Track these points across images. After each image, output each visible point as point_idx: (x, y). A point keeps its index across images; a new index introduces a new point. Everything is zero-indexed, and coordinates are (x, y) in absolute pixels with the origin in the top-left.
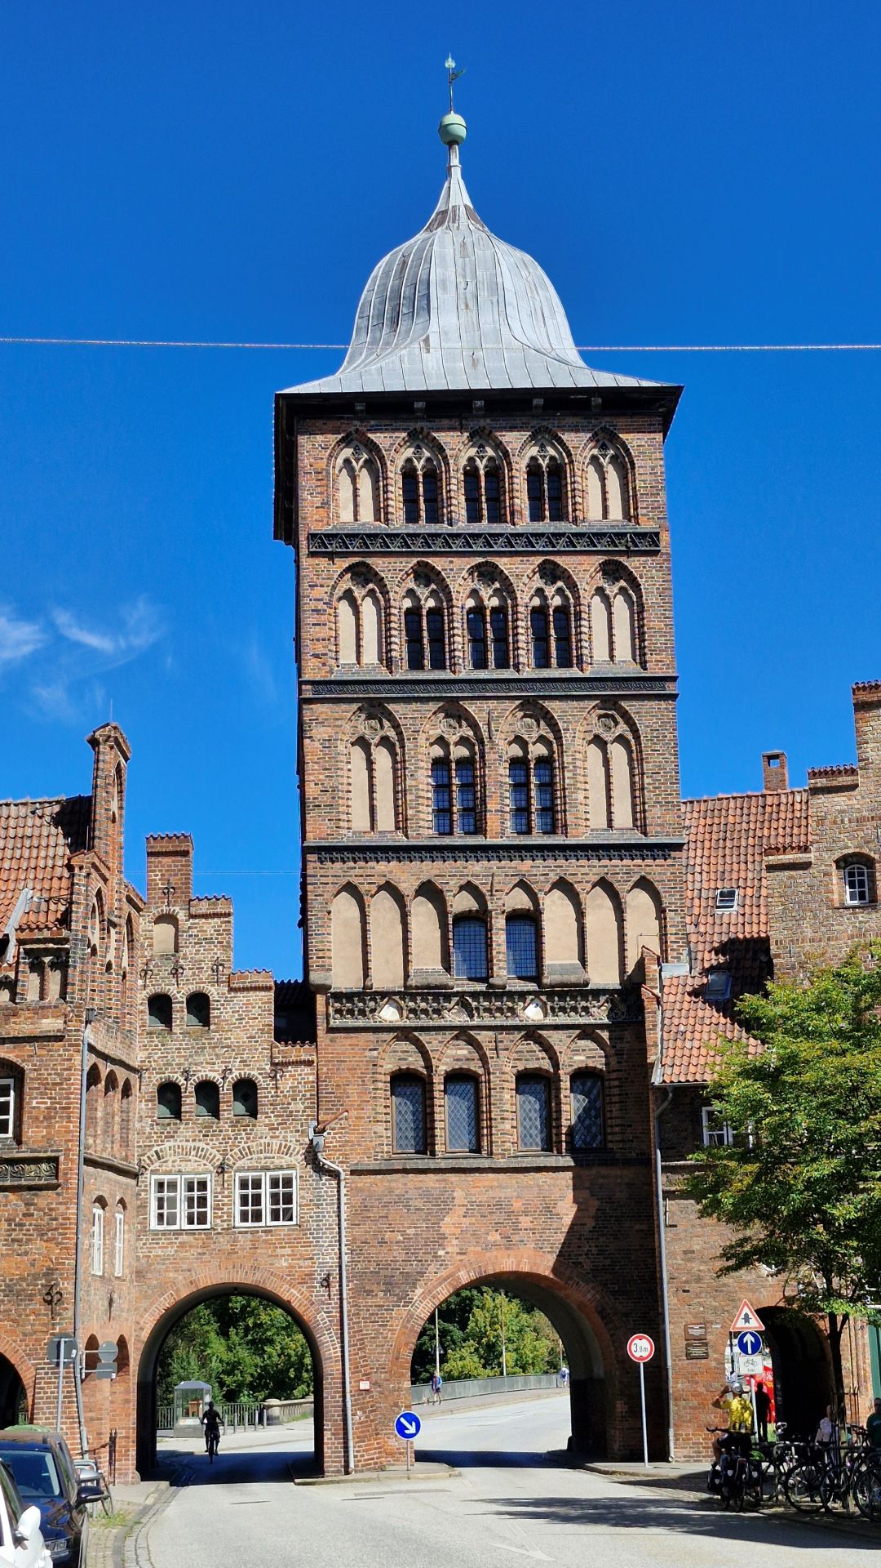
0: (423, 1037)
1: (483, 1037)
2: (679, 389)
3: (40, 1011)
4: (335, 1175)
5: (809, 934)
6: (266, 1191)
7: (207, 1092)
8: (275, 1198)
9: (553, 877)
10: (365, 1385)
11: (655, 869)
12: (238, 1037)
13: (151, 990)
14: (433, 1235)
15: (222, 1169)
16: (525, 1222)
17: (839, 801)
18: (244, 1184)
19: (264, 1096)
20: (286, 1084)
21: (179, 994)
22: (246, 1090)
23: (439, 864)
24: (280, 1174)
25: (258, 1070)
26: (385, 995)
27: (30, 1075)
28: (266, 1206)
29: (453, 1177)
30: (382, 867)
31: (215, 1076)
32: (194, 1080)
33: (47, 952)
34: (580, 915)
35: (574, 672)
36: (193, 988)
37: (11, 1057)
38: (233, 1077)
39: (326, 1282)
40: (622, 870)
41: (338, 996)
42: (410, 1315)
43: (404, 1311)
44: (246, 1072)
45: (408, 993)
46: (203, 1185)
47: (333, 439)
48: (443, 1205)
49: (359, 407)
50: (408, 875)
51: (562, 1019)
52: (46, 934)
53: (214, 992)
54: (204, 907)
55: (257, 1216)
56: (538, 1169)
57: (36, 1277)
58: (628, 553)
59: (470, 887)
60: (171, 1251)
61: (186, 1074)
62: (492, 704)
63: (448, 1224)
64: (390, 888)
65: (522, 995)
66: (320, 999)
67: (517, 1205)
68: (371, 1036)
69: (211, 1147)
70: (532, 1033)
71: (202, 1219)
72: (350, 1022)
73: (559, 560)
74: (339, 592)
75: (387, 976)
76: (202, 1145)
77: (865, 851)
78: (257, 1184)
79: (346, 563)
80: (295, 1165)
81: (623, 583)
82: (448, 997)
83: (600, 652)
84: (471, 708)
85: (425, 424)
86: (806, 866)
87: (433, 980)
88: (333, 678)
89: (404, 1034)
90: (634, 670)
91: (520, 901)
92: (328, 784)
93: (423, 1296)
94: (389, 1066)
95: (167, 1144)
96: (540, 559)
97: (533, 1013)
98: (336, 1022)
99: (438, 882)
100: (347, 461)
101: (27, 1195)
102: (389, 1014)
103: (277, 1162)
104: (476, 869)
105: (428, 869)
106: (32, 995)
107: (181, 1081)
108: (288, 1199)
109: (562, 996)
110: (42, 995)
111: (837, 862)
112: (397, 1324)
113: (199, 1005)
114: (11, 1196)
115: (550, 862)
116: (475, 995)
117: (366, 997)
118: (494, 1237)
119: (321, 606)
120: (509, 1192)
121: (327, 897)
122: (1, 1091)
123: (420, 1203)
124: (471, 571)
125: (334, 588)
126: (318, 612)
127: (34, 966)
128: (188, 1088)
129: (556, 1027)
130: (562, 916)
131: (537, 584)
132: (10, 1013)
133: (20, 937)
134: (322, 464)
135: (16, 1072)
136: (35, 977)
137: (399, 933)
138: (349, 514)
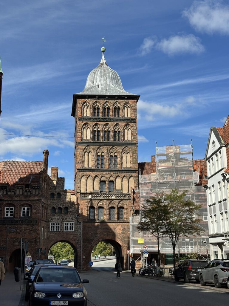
1: (104, 201)
2: (139, 96)
3: (35, 196)
4: (80, 223)
6: (69, 225)
7: (60, 209)
8: (70, 227)
9: (117, 175)
10: (84, 257)
11: (133, 174)
12: (65, 200)
13: (51, 192)
14: (96, 233)
15: (62, 222)
18: (65, 224)
19: (69, 210)
20: (73, 208)
21: (56, 193)
22: (66, 208)
23: (98, 173)
24: (71, 223)
25: (68, 206)
27: (33, 206)
28: (69, 227)
29: (99, 224)
30: (89, 173)
31: (61, 207)
33: (36, 187)
34: (122, 181)
35: (121, 142)
36: (58, 192)
37: (30, 203)
38: (64, 207)
39: (78, 240)
41: (81, 194)
44: (66, 206)
45: (93, 193)
46: (59, 224)
47: (83, 102)
49: (87, 97)
50: (93, 174)
51: (118, 198)
52: (36, 184)
53: (61, 193)
54: (60, 179)
55: (67, 229)
56: (113, 223)
57: (33, 239)
58: (131, 122)
59: (103, 176)
60: (53, 235)
61: (57, 206)
62: (108, 147)
63: (98, 231)
64: (90, 176)
65: (111, 194)
66: (78, 194)
68: (87, 200)
70: (113, 200)
71: (59, 230)
72: (83, 198)
73: (119, 123)
75: (89, 191)
76: (59, 218)
79: (84, 123)
80: (74, 221)
81: (130, 127)
82: (99, 194)
83: (126, 139)
84: (104, 147)
85: (98, 100)
87: (97, 191)
88: (82, 141)
89: (92, 200)
90: (131, 141)
91: (112, 179)
93: (94, 243)
95: (53, 217)
96: (116, 123)
97: (114, 197)
98: (81, 198)
99: (98, 175)
100: (85, 106)
102: (90, 197)
103: (71, 221)
104: (104, 174)
105: (96, 173)
106: (34, 194)
108: (73, 227)
109: (118, 195)
110: (36, 193)
112: (89, 247)
113: (59, 195)
114: (30, 226)
115: (117, 173)
116: (104, 194)
117: (87, 194)
120: (108, 226)
121: (80, 177)
122: (28, 209)
123: (94, 228)
124: (105, 125)
125: (82, 127)
126: (80, 130)
127: (34, 188)
128: (57, 208)
129: (117, 200)
130: (118, 182)
131: (115, 127)
132: (30, 196)
133: (32, 184)
134: (81, 106)
135: (30, 206)
136: (34, 191)
137: (92, 184)
138: (85, 115)
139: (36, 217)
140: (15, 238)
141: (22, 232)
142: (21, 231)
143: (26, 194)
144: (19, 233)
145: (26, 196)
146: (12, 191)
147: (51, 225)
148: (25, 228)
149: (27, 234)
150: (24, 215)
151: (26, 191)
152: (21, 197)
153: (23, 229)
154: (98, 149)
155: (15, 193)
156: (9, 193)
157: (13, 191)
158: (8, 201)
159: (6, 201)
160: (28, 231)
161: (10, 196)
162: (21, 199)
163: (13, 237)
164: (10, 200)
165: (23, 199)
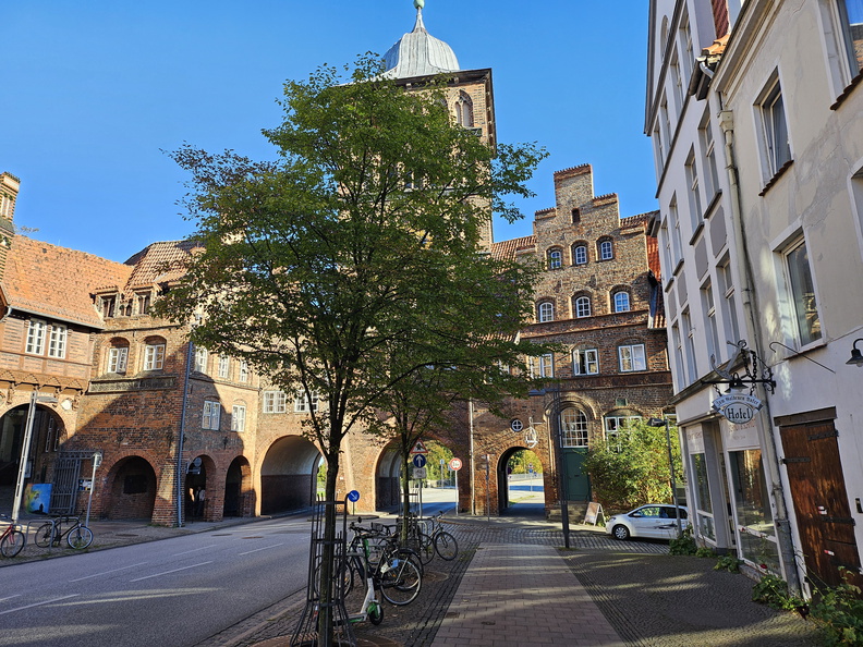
27: (168, 342)
57: (164, 429)
60: (270, 422)
71: (283, 409)
86: (533, 253)
111: (547, 250)
114: (158, 394)
122: (159, 349)
135: (164, 341)
139: (174, 369)
140: (122, 428)
141: (140, 411)
142: (137, 408)
145: (154, 317)
148: (146, 399)
149: (151, 416)
150: (149, 366)
152: (143, 319)
155: (134, 312)
156: (120, 312)
157: (129, 307)
158: (114, 332)
159: (109, 332)
160: (154, 407)
161: (120, 319)
162: (143, 326)
163: (119, 424)
164: (120, 328)
165: (149, 325)
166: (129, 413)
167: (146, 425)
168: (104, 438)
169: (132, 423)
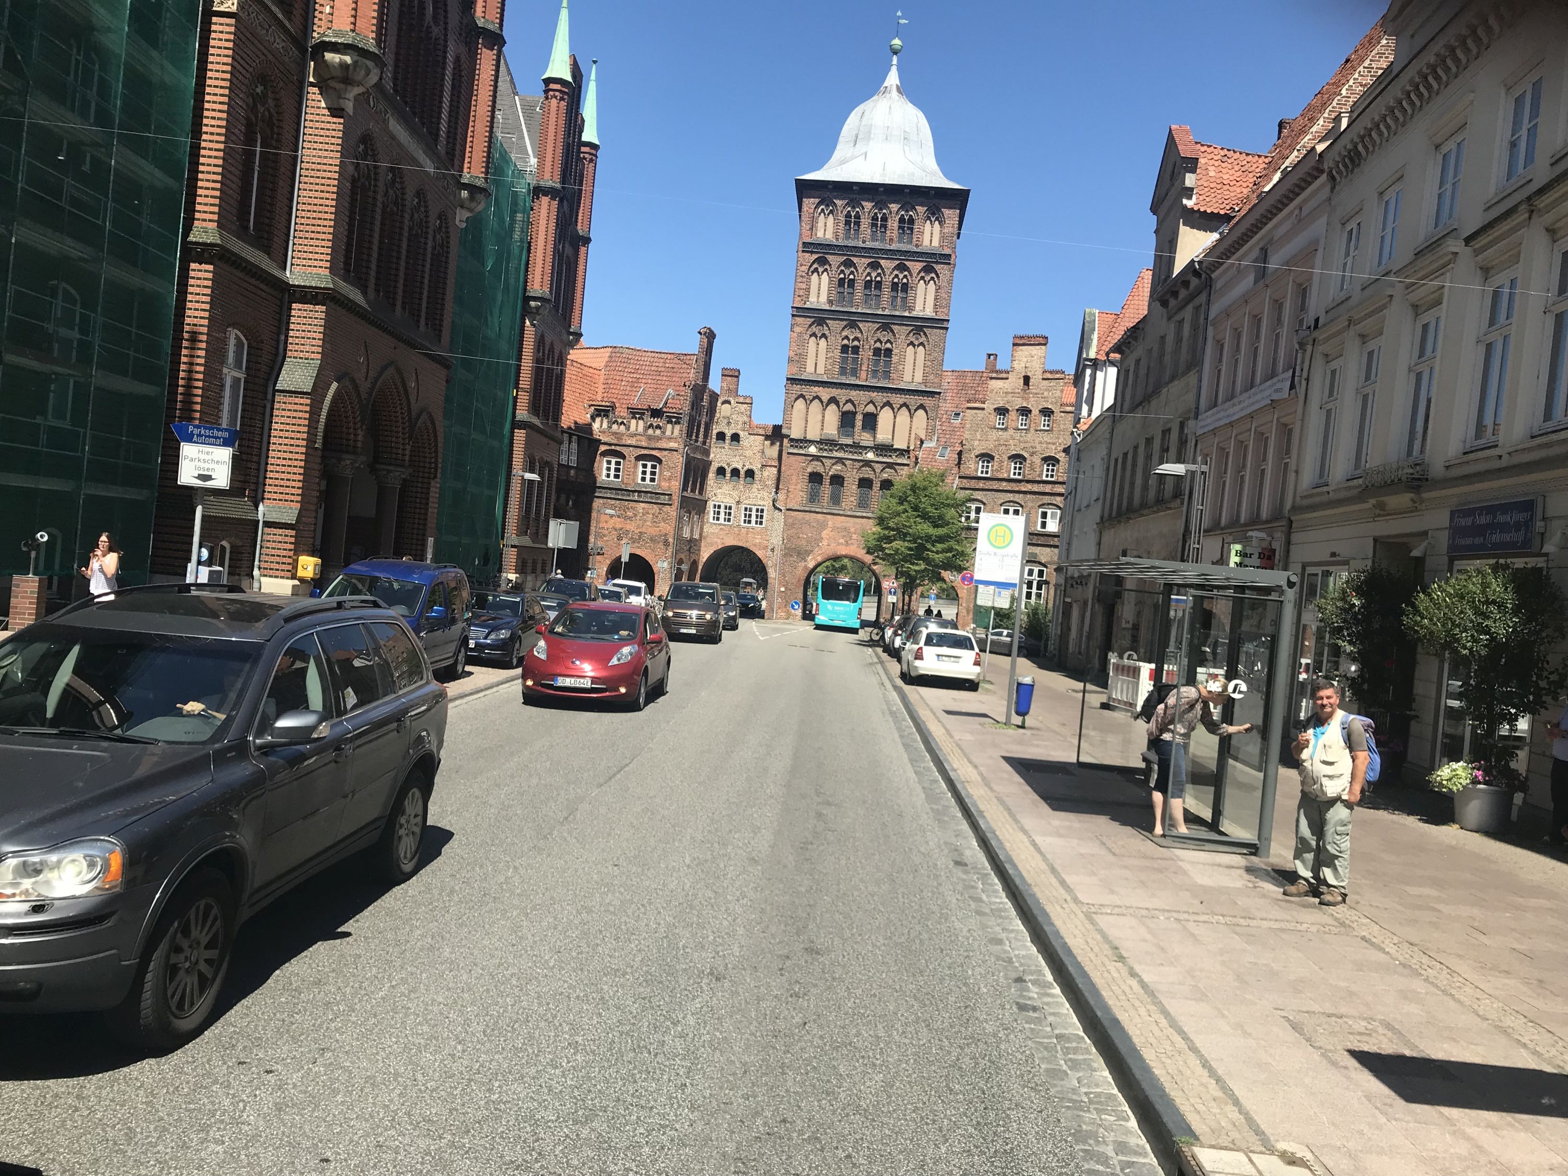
0: (824, 460)
1: (847, 462)
2: (969, 191)
3: (670, 439)
4: (781, 510)
5: (979, 437)
6: (754, 513)
7: (735, 472)
8: (757, 516)
9: (885, 400)
10: (783, 589)
11: (928, 402)
12: (748, 453)
13: (718, 430)
14: (818, 537)
15: (738, 503)
16: (854, 536)
17: (1000, 383)
18: (746, 509)
19: (757, 476)
20: (766, 474)
21: (729, 433)
22: (750, 474)
23: (839, 390)
24: (760, 508)
25: (756, 467)
26: (810, 441)
27: (664, 463)
28: (753, 519)
29: (829, 516)
30: (816, 389)
31: (739, 467)
32: (731, 468)
33: (674, 417)
34: (895, 417)
35: (906, 314)
36: (734, 431)
37: (658, 455)
38: (745, 469)
39: (773, 550)
40: (913, 401)
41: (792, 440)
42: (806, 566)
43: (803, 564)
44: (751, 467)
45: (821, 442)
46: (730, 508)
47: (817, 200)
48: (823, 526)
49: (830, 187)
50: (825, 393)
51: (881, 459)
52: (674, 410)
53: (742, 434)
54: (741, 400)
55: (750, 522)
56: (863, 517)
57: (661, 536)
58: (937, 263)
59: (850, 401)
60: (716, 531)
61: (728, 464)
62: (870, 324)
63: (824, 534)
64: (817, 397)
65: (865, 448)
66: (786, 441)
67: (852, 530)
68: (804, 457)
69: (735, 494)
70: (868, 463)
71: (729, 520)
72: (795, 451)
73: (906, 263)
74: (812, 269)
75: (812, 435)
76: (731, 492)
77: (1007, 406)
78: (751, 510)
79: (815, 256)
80: (767, 504)
81: (933, 275)
82: (836, 445)
83: (919, 306)
84: (861, 325)
85: (858, 197)
86: (983, 409)
87: (830, 438)
88: (805, 306)
89: (816, 458)
90: (933, 315)
91: (871, 409)
92: (799, 351)
93: (811, 560)
94: (809, 470)
95: (719, 491)
96: (898, 262)
97: (870, 456)
98: (791, 451)
99: (838, 397)
100: (823, 210)
101: (660, 506)
102: (813, 450)
103: (759, 503)
104: (854, 394)
105: (834, 392)
106: (668, 433)
107: (726, 467)
108: (762, 517)
109: (882, 450)
110: (672, 433)
111: (995, 409)
112: (800, 569)
113: (736, 437)
114: (655, 506)
115: (885, 394)
116: (847, 445)
117: (805, 442)
118: (842, 541)
119: (804, 274)
120: (849, 525)
121: (793, 399)
122: (654, 467)
123: (815, 525)
124: (868, 264)
125: (810, 266)
126: (802, 276)
127: (670, 422)
128: (728, 470)
129: (878, 462)
130: (885, 417)
131: (896, 272)
132: (659, 439)
133: (665, 410)
134: (812, 211)
135: (660, 461)
136: (669, 426)
137: (820, 417)
138: (820, 234)
139: (669, 487)
140: (621, 529)
141: (638, 518)
142: (635, 515)
143: (650, 431)
144: (630, 518)
145: (650, 438)
146: (620, 421)
147: (712, 506)
148: (643, 509)
149: (649, 523)
150: (643, 479)
151: (651, 426)
152: (638, 437)
153: (641, 511)
154: (843, 329)
155: (628, 428)
156: (615, 427)
157: (622, 423)
158: (610, 445)
159: (605, 444)
161: (615, 434)
162: (639, 444)
163: (618, 526)
164: (615, 441)
165: (644, 444)
166: (627, 518)
167: (644, 530)
168: (604, 535)
169: (631, 526)
